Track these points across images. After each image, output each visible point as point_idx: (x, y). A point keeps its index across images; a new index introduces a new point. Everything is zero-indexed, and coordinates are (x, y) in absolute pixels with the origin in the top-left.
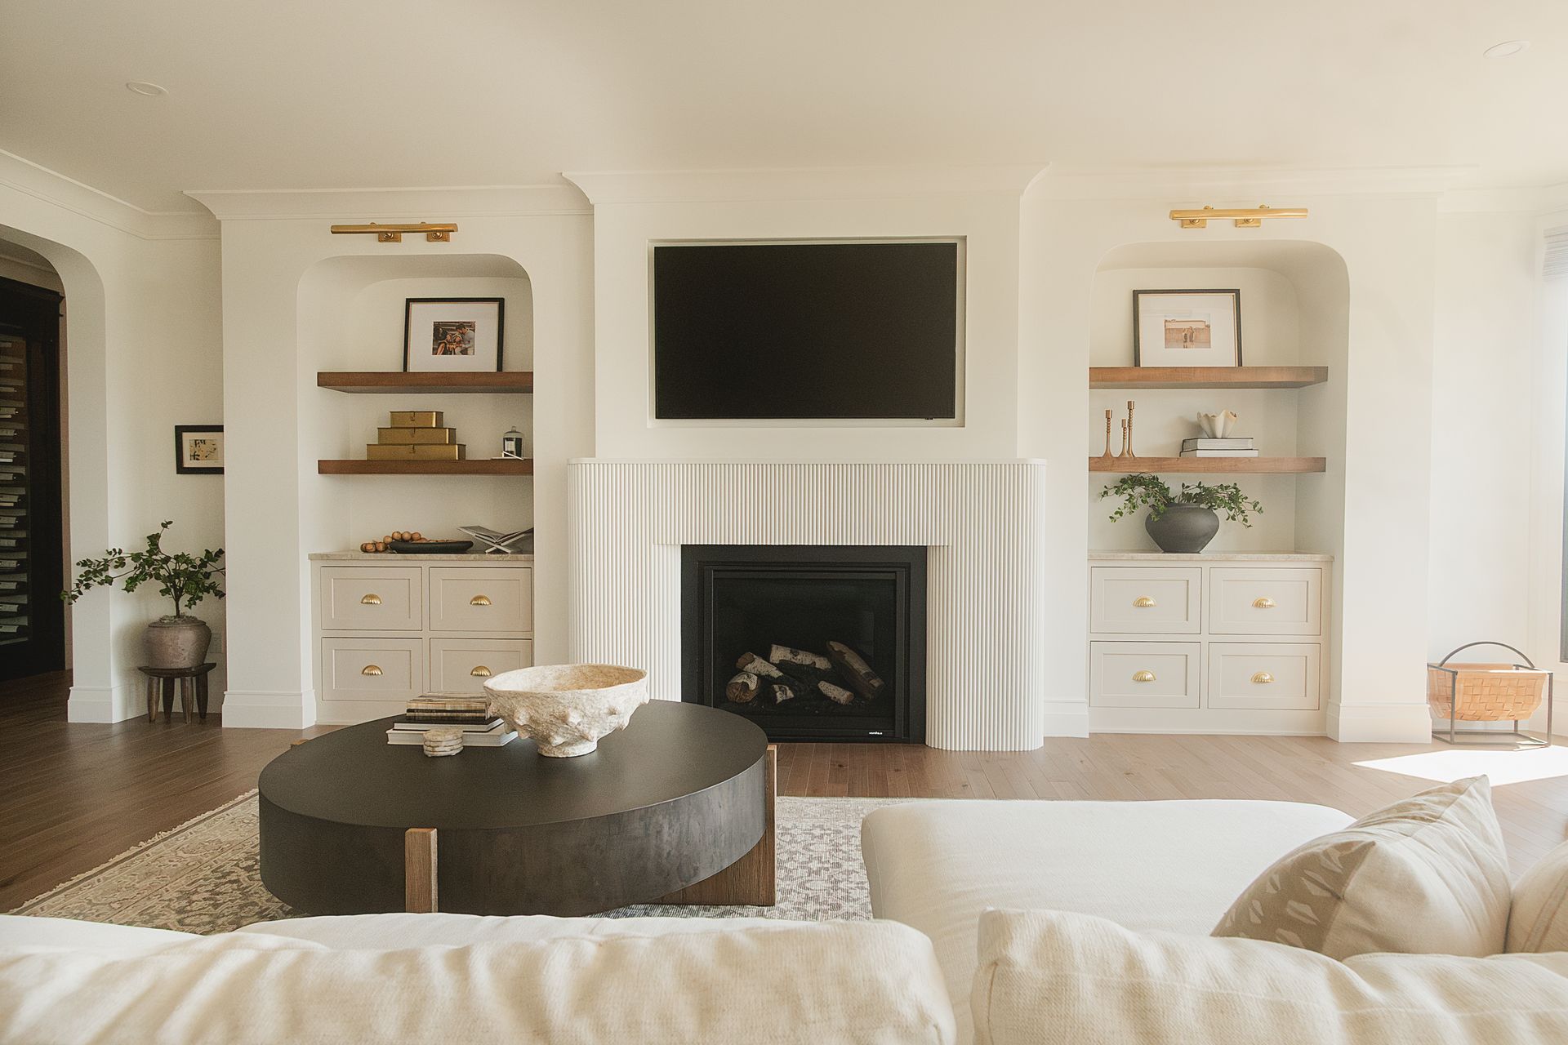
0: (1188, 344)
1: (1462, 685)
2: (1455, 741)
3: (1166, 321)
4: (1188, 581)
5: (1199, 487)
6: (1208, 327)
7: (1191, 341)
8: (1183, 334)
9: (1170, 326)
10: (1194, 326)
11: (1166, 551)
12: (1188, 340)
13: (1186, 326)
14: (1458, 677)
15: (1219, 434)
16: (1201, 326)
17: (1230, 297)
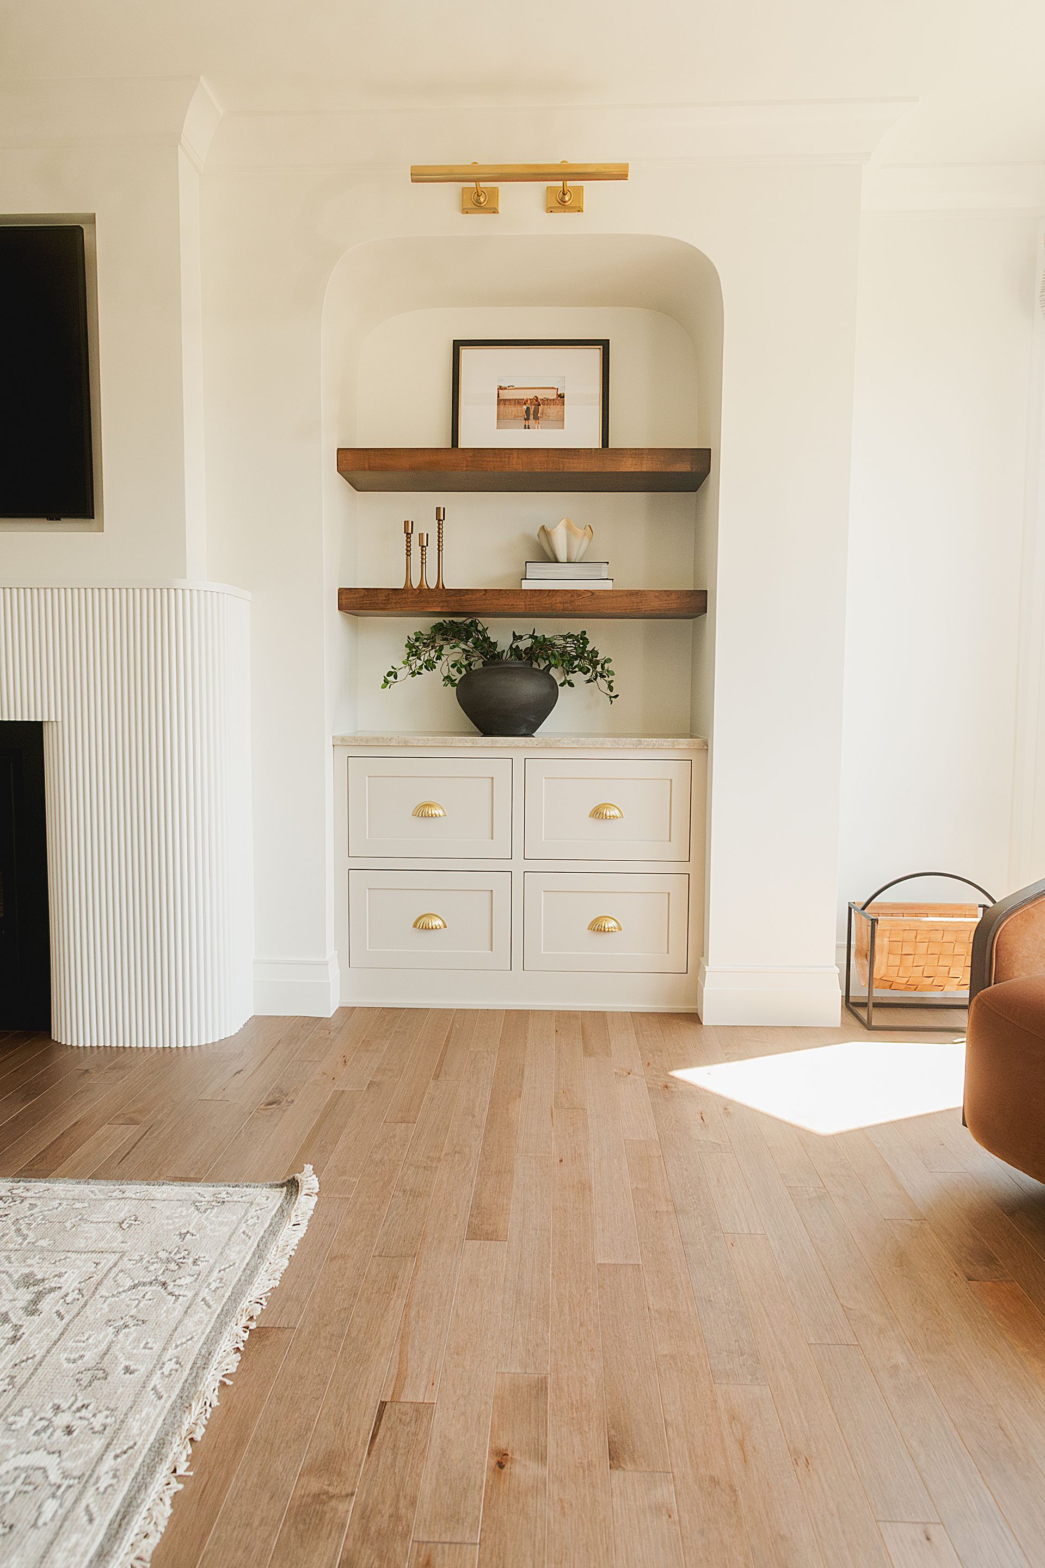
0: (532, 422)
1: (886, 939)
2: (874, 1023)
3: (500, 388)
4: (493, 778)
5: (531, 637)
6: (562, 396)
7: (536, 418)
8: (525, 407)
9: (505, 395)
10: (541, 395)
11: (486, 734)
12: (531, 417)
13: (530, 395)
14: (878, 928)
15: (562, 556)
16: (552, 395)
17: (595, 354)
